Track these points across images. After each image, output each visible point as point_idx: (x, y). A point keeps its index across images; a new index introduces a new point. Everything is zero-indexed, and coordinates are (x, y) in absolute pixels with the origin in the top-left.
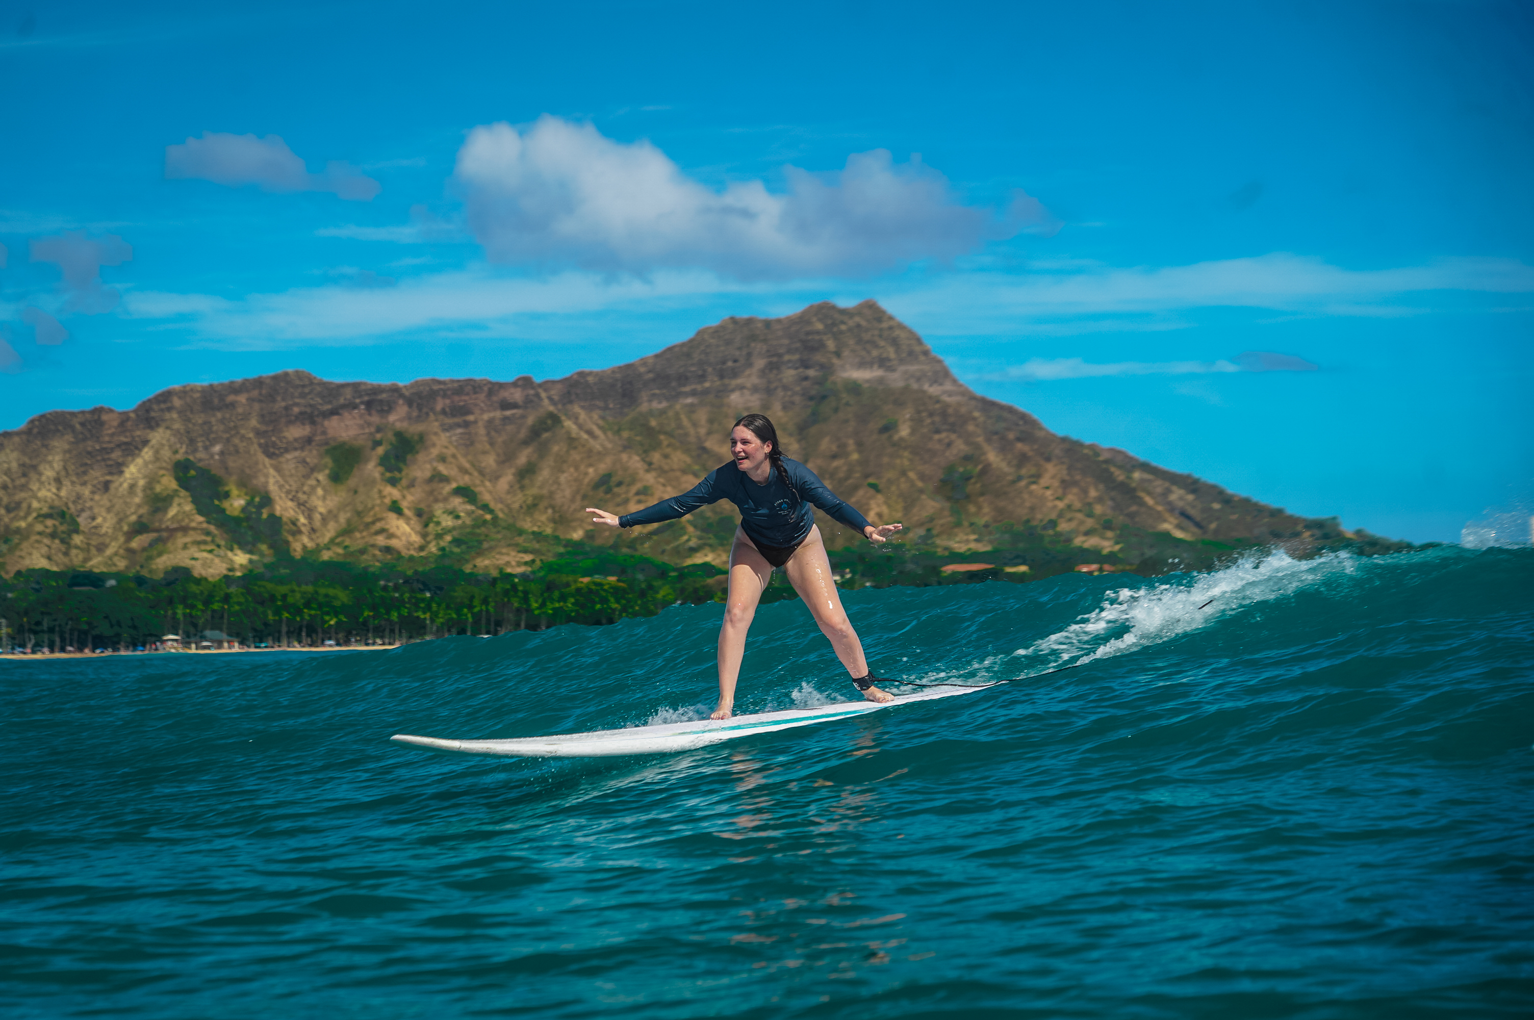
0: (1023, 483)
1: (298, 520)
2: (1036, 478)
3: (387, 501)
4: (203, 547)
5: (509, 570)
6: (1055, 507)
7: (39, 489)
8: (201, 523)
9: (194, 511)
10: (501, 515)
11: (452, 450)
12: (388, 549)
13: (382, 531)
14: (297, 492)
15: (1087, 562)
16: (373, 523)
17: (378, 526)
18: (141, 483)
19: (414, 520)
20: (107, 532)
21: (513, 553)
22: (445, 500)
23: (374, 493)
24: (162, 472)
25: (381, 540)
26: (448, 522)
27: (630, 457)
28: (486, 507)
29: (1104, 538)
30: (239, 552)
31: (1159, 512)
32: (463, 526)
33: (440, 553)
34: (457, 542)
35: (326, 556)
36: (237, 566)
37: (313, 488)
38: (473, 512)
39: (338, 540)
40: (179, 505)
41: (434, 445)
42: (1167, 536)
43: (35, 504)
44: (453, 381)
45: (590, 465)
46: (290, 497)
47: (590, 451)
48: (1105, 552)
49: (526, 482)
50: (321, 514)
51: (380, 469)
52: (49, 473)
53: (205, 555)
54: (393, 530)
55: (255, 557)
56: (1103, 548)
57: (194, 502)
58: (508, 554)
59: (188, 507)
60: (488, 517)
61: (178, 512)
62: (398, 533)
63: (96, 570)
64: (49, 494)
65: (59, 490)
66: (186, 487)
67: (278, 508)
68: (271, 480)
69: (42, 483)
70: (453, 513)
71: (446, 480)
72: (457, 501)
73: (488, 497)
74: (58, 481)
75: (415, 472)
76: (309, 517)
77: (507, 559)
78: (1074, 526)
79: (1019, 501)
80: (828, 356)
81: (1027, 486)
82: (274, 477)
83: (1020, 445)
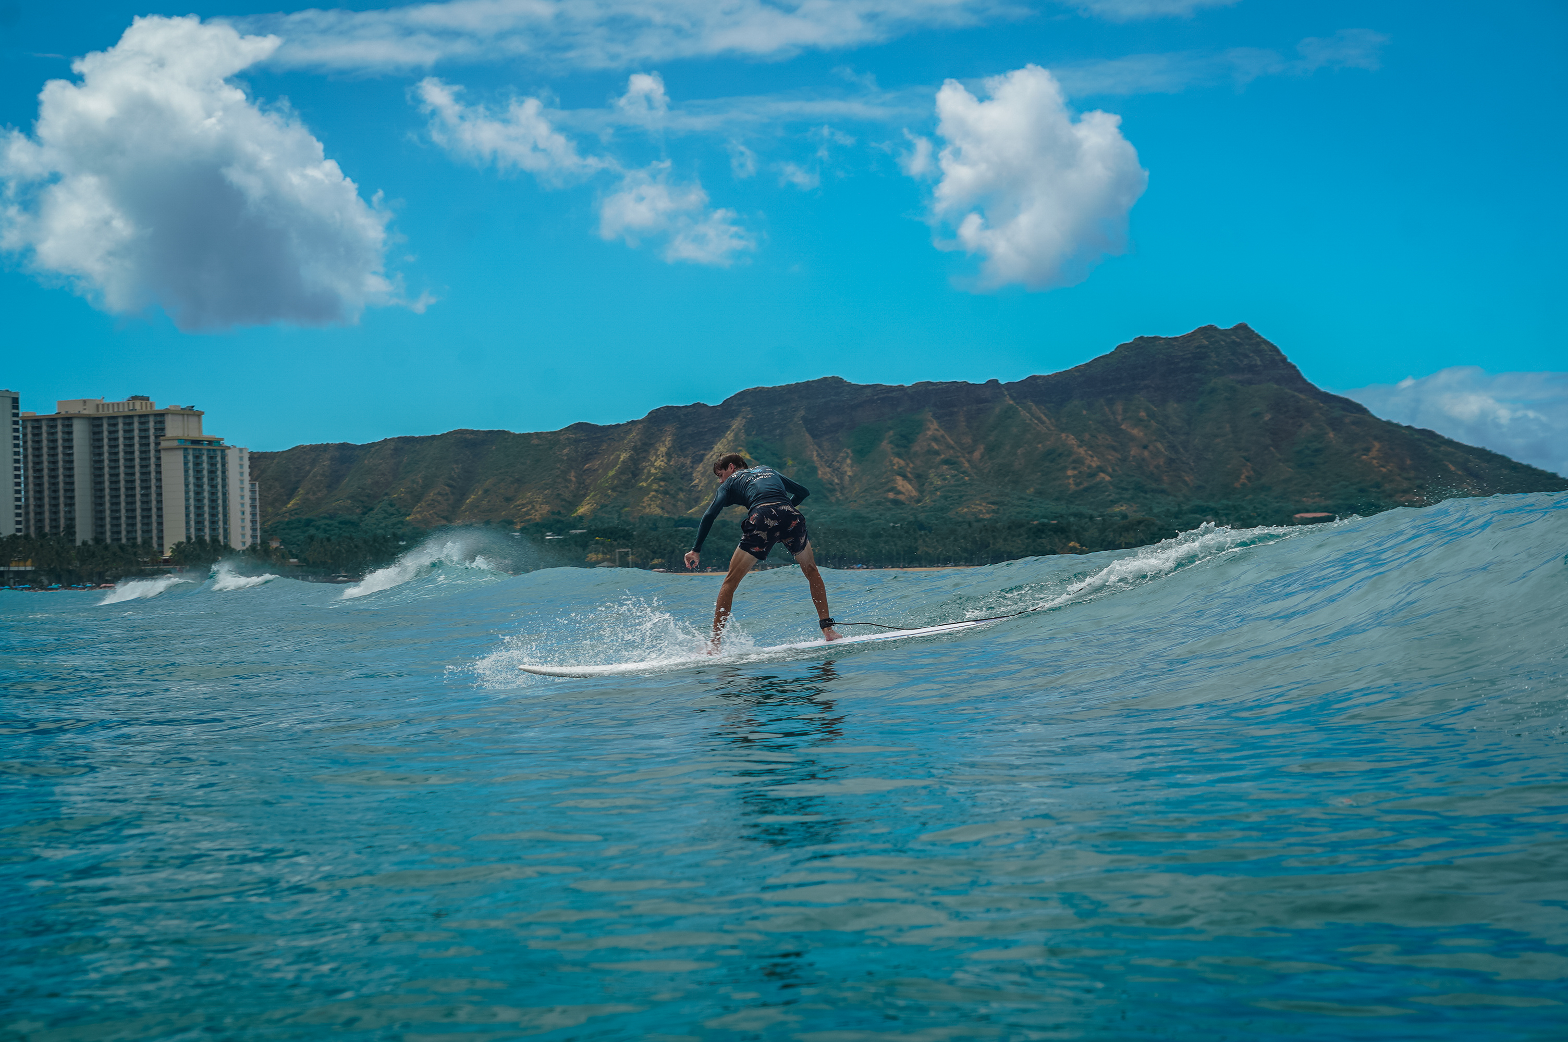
0: (1355, 455)
1: (833, 481)
2: (1367, 450)
3: (896, 468)
5: (980, 516)
6: (1380, 471)
7: (656, 460)
10: (975, 477)
11: (942, 432)
12: (896, 502)
13: (892, 489)
14: (833, 461)
16: (886, 484)
17: (890, 486)
19: (914, 481)
20: (702, 490)
21: (984, 504)
22: (937, 467)
23: (887, 463)
25: (891, 495)
26: (938, 482)
27: (1067, 436)
28: (965, 472)
31: (1459, 475)
32: (950, 486)
33: (932, 504)
34: (944, 496)
35: (853, 507)
37: (844, 459)
38: (956, 476)
39: (862, 495)
41: (929, 429)
43: (653, 471)
44: (941, 383)
45: (1040, 442)
46: (828, 464)
47: (1039, 433)
49: (994, 454)
50: (849, 476)
51: (891, 446)
52: (663, 449)
54: (900, 488)
58: (980, 505)
60: (967, 478)
62: (903, 490)
63: (695, 516)
64: (662, 463)
65: (669, 461)
66: (756, 459)
67: (820, 472)
68: (815, 453)
69: (658, 456)
70: (942, 476)
71: (937, 453)
72: (945, 467)
73: (967, 465)
74: (668, 455)
75: (916, 448)
76: (841, 479)
77: (980, 508)
78: (1394, 485)
79: (1352, 468)
80: (1212, 364)
81: (1359, 457)
82: (817, 451)
83: (1353, 427)
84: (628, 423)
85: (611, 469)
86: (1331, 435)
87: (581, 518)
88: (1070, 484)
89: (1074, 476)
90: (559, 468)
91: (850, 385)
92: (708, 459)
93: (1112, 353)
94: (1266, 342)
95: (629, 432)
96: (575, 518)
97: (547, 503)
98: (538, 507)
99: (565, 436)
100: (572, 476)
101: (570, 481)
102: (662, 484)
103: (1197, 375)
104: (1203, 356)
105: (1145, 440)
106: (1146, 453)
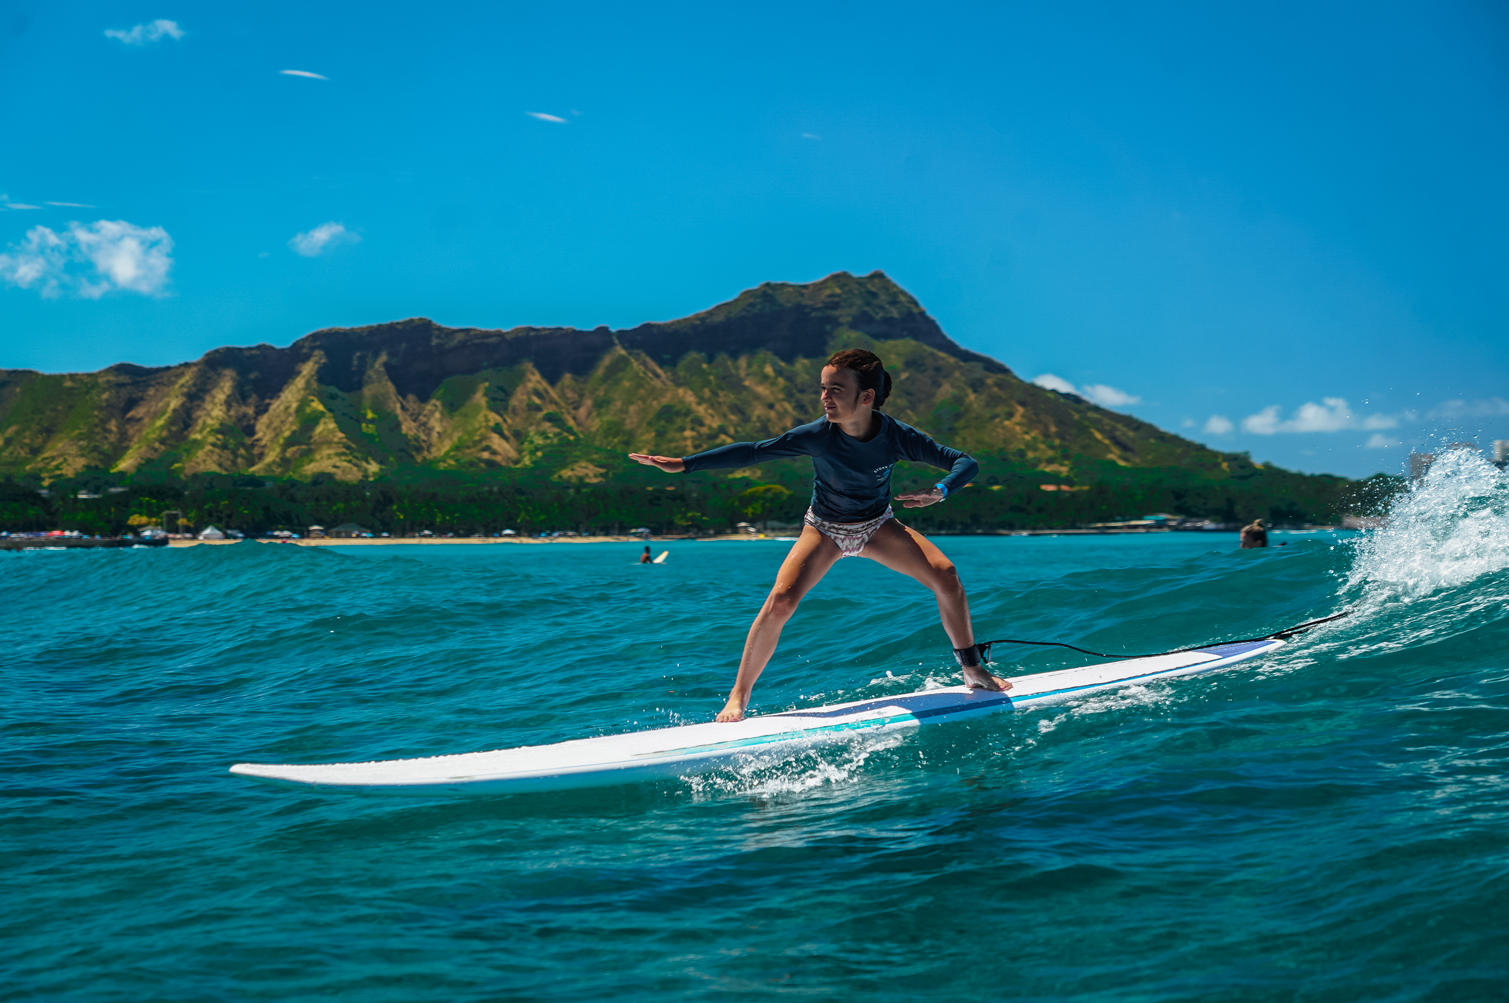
0: (997, 420)
1: (419, 437)
2: (1010, 415)
3: (492, 424)
4: (343, 458)
5: (587, 480)
6: (1023, 439)
7: (212, 409)
8: (341, 438)
9: (337, 429)
10: (581, 436)
11: (545, 384)
12: (491, 464)
13: (487, 448)
14: (419, 415)
15: (1049, 483)
16: (480, 441)
17: (484, 444)
18: (295, 405)
19: (512, 439)
20: (266, 444)
21: (591, 467)
22: (539, 424)
23: (481, 417)
24: (311, 398)
25: (486, 455)
26: (539, 441)
27: (685, 393)
28: (570, 431)
29: (1062, 465)
30: (372, 462)
31: (1106, 445)
32: (552, 445)
33: (532, 465)
34: (545, 457)
35: (442, 466)
36: (370, 474)
37: (432, 413)
38: (560, 434)
39: (452, 454)
40: (325, 423)
41: (530, 381)
42: (1113, 463)
43: (210, 421)
44: (544, 329)
45: (655, 399)
46: (414, 418)
47: (654, 389)
48: (1064, 475)
49: (603, 410)
50: (439, 433)
51: (485, 399)
52: (221, 397)
53: (345, 464)
54: (495, 447)
55: (383, 467)
56: (1061, 472)
57: (336, 422)
58: (586, 468)
59: (332, 425)
60: (572, 438)
61: (324, 429)
62: (499, 450)
63: (257, 475)
64: (221, 413)
65: (228, 410)
66: (330, 410)
67: (404, 428)
68: (398, 405)
69: (215, 404)
70: (544, 434)
71: (538, 408)
72: (547, 425)
73: (572, 422)
74: (228, 403)
75: (514, 402)
76: (429, 435)
77: (586, 471)
78: (1038, 454)
79: (994, 434)
80: (845, 315)
81: (1001, 422)
82: (401, 403)
83: (996, 389)
84: (181, 365)
85: (159, 418)
86: (972, 397)
87: (122, 474)
88: (686, 446)
89: (693, 438)
90: (96, 416)
91: (439, 329)
92: (274, 410)
93: (736, 301)
94: (903, 293)
95: (180, 375)
96: (115, 474)
97: (83, 456)
98: (70, 460)
99: (105, 379)
100: (113, 425)
101: (110, 432)
102: (220, 436)
103: (828, 327)
104: (835, 306)
105: (771, 399)
106: (772, 414)
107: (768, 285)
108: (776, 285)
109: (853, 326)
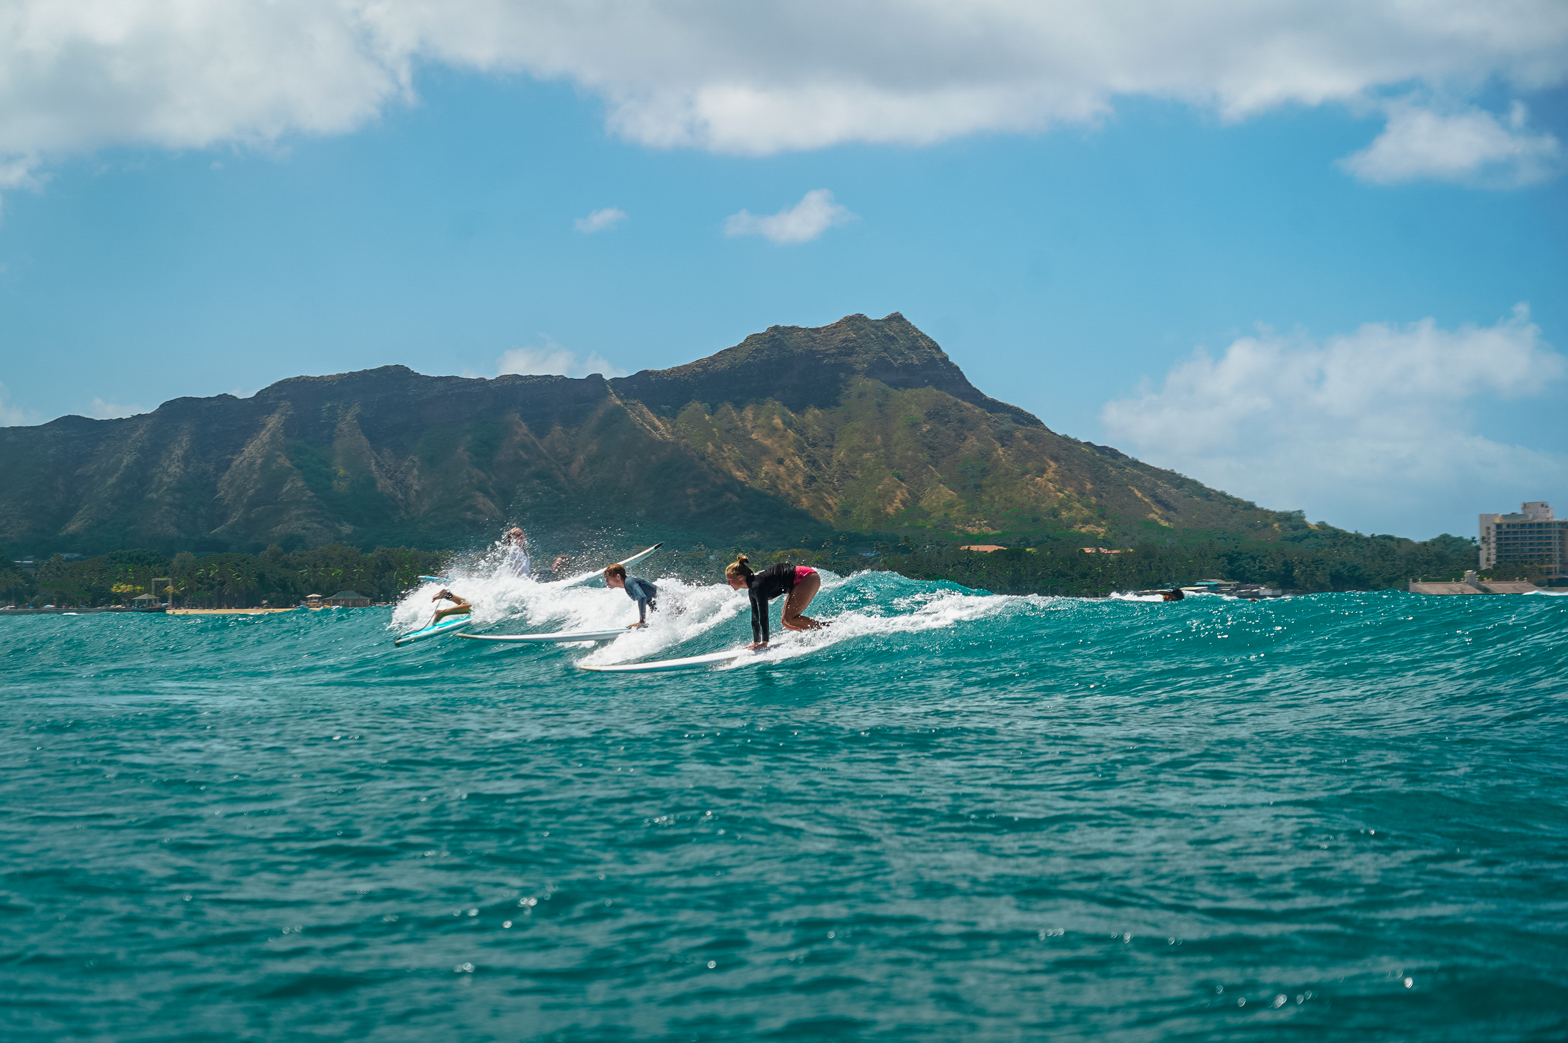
0: (1028, 477)
1: (396, 496)
2: (1042, 471)
3: (475, 481)
4: (314, 519)
6: (1058, 496)
7: (169, 466)
8: (311, 497)
9: (306, 488)
10: (573, 495)
11: (533, 436)
13: (470, 508)
14: (395, 472)
15: (1086, 545)
16: (463, 500)
17: (468, 503)
18: (259, 461)
19: (498, 498)
20: (229, 504)
22: (526, 481)
23: (464, 474)
24: (278, 453)
25: (469, 515)
26: (527, 500)
27: (687, 447)
28: (560, 489)
29: (1099, 525)
30: (344, 522)
31: (1146, 503)
32: (541, 504)
35: (422, 528)
36: (344, 536)
37: (410, 469)
38: (549, 492)
39: (432, 514)
40: (293, 481)
41: (516, 434)
42: (1154, 522)
43: (166, 479)
44: (533, 377)
45: (653, 453)
46: (389, 476)
47: (652, 441)
48: (1103, 536)
49: (597, 466)
50: (416, 491)
51: (468, 454)
52: (179, 452)
53: (315, 525)
54: (479, 506)
55: (358, 529)
56: (1099, 533)
57: (305, 479)
59: (300, 483)
60: (563, 496)
61: (292, 487)
62: (484, 509)
63: (220, 537)
64: (178, 470)
65: (187, 466)
66: (299, 467)
67: (379, 486)
68: (373, 461)
69: (172, 460)
70: (532, 493)
71: (525, 464)
72: (536, 481)
73: (563, 479)
74: (186, 459)
75: (500, 457)
76: (406, 494)
78: (1073, 514)
79: (1025, 492)
80: (860, 361)
81: (1032, 479)
82: (375, 458)
83: (1026, 443)
84: (134, 417)
85: (111, 476)
86: (1000, 451)
87: (71, 537)
89: (695, 496)
90: (42, 473)
91: (417, 376)
92: (237, 466)
93: (740, 346)
94: (925, 337)
95: (136, 429)
96: (63, 537)
97: (27, 517)
98: (14, 522)
99: (51, 432)
100: (60, 484)
101: (57, 490)
102: (178, 495)
103: (842, 375)
104: (850, 352)
105: (780, 454)
106: (782, 469)
107: (776, 328)
108: (785, 328)
109: (869, 374)
